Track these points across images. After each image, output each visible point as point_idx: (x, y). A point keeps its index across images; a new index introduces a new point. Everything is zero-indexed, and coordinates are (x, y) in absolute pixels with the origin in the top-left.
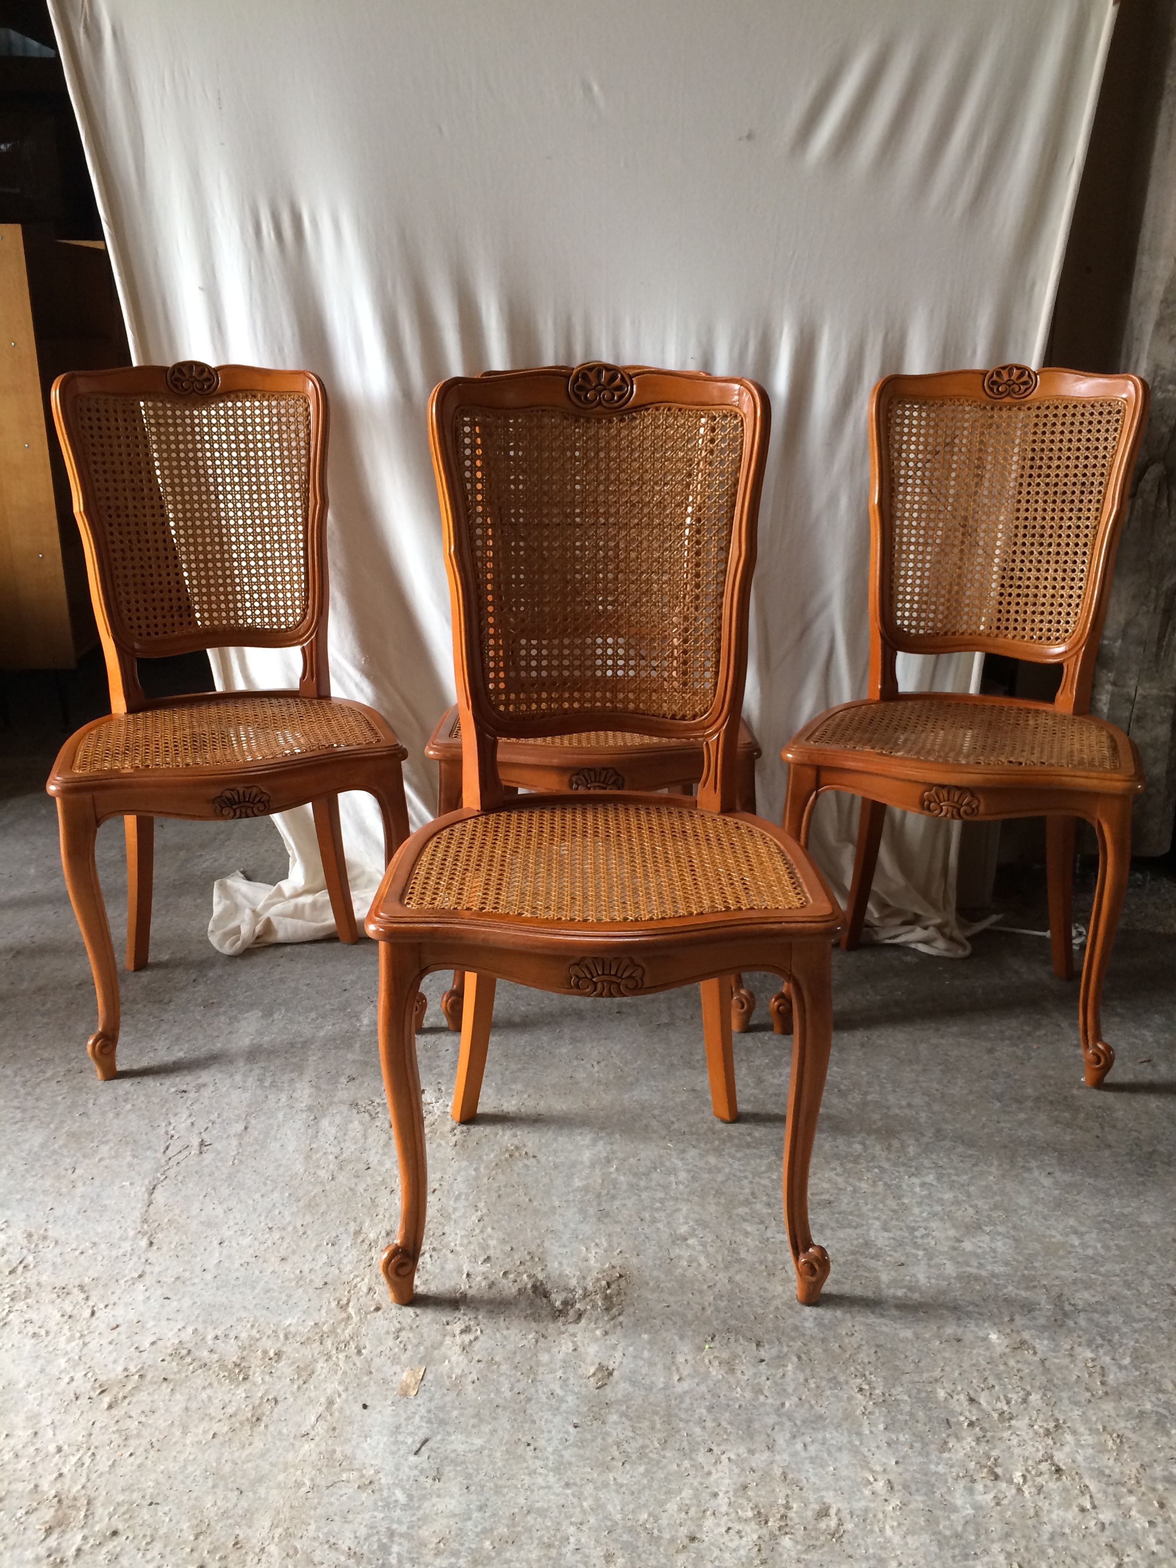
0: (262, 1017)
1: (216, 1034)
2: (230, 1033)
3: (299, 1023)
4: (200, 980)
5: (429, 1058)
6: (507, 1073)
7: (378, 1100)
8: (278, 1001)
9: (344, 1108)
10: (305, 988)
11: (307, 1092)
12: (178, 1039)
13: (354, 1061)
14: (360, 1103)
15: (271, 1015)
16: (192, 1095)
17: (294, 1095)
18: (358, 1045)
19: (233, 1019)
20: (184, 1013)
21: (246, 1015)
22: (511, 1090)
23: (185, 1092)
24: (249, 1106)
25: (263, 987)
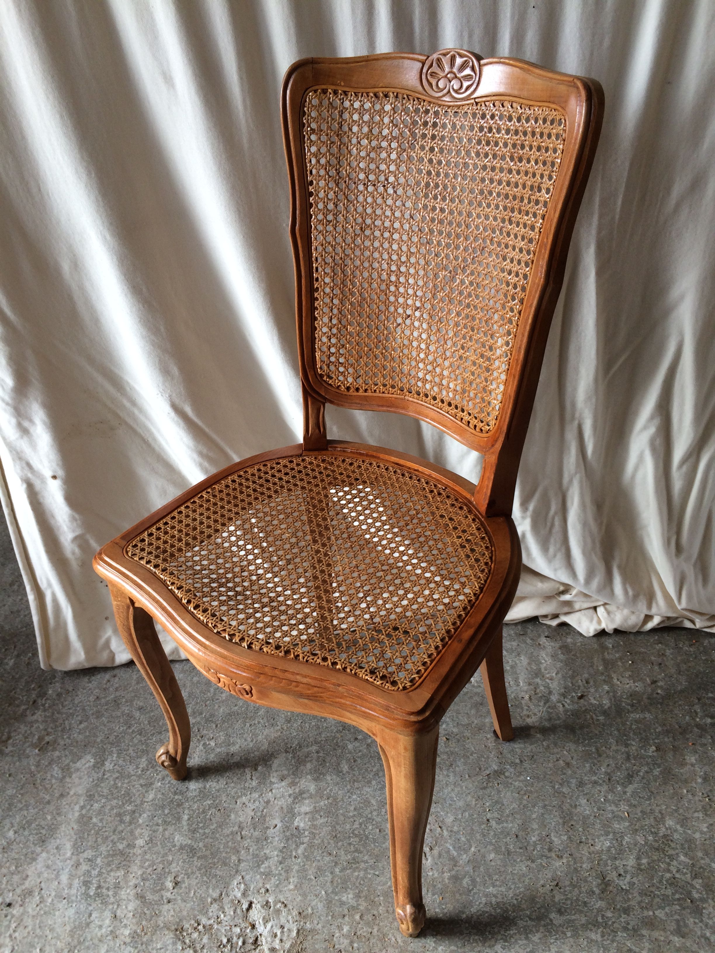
0: (94, 766)
1: (47, 797)
2: (62, 796)
3: (129, 776)
4: (39, 701)
5: (258, 840)
6: (337, 870)
7: (204, 921)
8: (112, 738)
9: (169, 937)
10: (137, 714)
11: (131, 906)
12: (9, 809)
13: (182, 848)
14: (186, 926)
15: (103, 765)
16: (16, 911)
17: (119, 913)
18: (186, 817)
19: (67, 771)
20: (20, 760)
21: (78, 765)
22: (342, 903)
23: (9, 905)
24: (72, 934)
25: (98, 715)
